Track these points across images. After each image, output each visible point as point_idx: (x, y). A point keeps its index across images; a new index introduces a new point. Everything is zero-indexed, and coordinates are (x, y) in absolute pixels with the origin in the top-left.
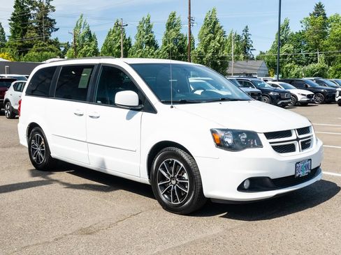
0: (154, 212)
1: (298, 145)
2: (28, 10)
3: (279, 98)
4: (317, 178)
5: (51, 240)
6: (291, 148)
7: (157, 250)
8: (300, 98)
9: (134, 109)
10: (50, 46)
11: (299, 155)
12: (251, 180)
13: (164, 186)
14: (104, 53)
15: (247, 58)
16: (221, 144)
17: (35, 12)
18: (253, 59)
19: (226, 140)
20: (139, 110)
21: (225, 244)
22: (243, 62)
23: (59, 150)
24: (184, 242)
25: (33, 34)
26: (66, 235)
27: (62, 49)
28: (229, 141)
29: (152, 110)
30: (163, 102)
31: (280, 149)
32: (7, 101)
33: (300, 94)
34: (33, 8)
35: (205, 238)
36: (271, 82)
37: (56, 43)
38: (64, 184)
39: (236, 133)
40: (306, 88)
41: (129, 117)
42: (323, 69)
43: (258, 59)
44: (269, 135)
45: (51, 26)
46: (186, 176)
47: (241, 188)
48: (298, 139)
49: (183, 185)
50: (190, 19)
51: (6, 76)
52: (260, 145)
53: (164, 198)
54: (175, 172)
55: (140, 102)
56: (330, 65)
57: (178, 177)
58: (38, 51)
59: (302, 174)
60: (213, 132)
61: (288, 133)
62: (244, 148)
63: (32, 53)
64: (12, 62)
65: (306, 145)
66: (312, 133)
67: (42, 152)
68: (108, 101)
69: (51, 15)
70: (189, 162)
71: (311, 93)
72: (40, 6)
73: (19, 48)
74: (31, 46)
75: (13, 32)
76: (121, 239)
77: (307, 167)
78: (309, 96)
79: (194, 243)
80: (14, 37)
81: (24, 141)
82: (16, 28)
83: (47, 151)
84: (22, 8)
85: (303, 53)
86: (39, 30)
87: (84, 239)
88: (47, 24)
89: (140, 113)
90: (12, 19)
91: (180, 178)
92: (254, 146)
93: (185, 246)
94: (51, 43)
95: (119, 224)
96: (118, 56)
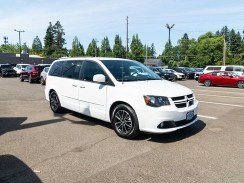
0: (114, 138)
1: (188, 104)
2: (53, 34)
3: (169, 76)
4: (196, 120)
5: (60, 155)
6: (184, 105)
7: (117, 162)
8: (178, 77)
9: (103, 84)
10: (63, 51)
11: (188, 109)
12: (165, 122)
13: (118, 125)
14: (87, 55)
15: (153, 58)
16: (149, 103)
17: (56, 35)
18: (156, 58)
19: (152, 101)
20: (106, 84)
21: (154, 159)
22: (151, 60)
23: (65, 103)
24: (131, 157)
25: (55, 45)
26: (68, 152)
27: (68, 52)
28: (153, 102)
29: (112, 84)
30: (118, 81)
31: (179, 106)
32: (42, 77)
33: (178, 75)
34: (55, 33)
35: (143, 155)
36: (165, 69)
37: (65, 49)
38: (71, 121)
39: (157, 98)
40: (181, 72)
41: (100, 88)
42: (187, 63)
43: (158, 58)
44: (174, 99)
45: (63, 42)
46: (130, 119)
47: (159, 127)
48: (187, 101)
49: (129, 123)
50: (127, 39)
51: (42, 65)
52: (169, 104)
53: (119, 131)
54: (124, 117)
55: (106, 80)
56: (190, 62)
57: (126, 119)
58: (57, 53)
59: (189, 119)
60: (144, 97)
61: (183, 98)
62: (161, 106)
63: (54, 54)
64: (45, 59)
65: (191, 103)
66: (194, 97)
67: (57, 103)
68: (90, 79)
69: (63, 37)
70: (131, 111)
71: (183, 74)
72: (58, 32)
73: (48, 52)
74: (54, 51)
75: (46, 44)
76: (97, 155)
77: (192, 115)
78: (182, 76)
79: (137, 157)
80: (46, 47)
81: (48, 98)
82: (47, 42)
83: (59, 103)
84: (50, 33)
85: (178, 56)
86: (58, 44)
87: (78, 154)
88: (61, 41)
89: (106, 86)
90: (45, 38)
91: (127, 120)
92: (166, 105)
93: (132, 159)
94: (63, 50)
95: (96, 145)
96: (94, 56)
